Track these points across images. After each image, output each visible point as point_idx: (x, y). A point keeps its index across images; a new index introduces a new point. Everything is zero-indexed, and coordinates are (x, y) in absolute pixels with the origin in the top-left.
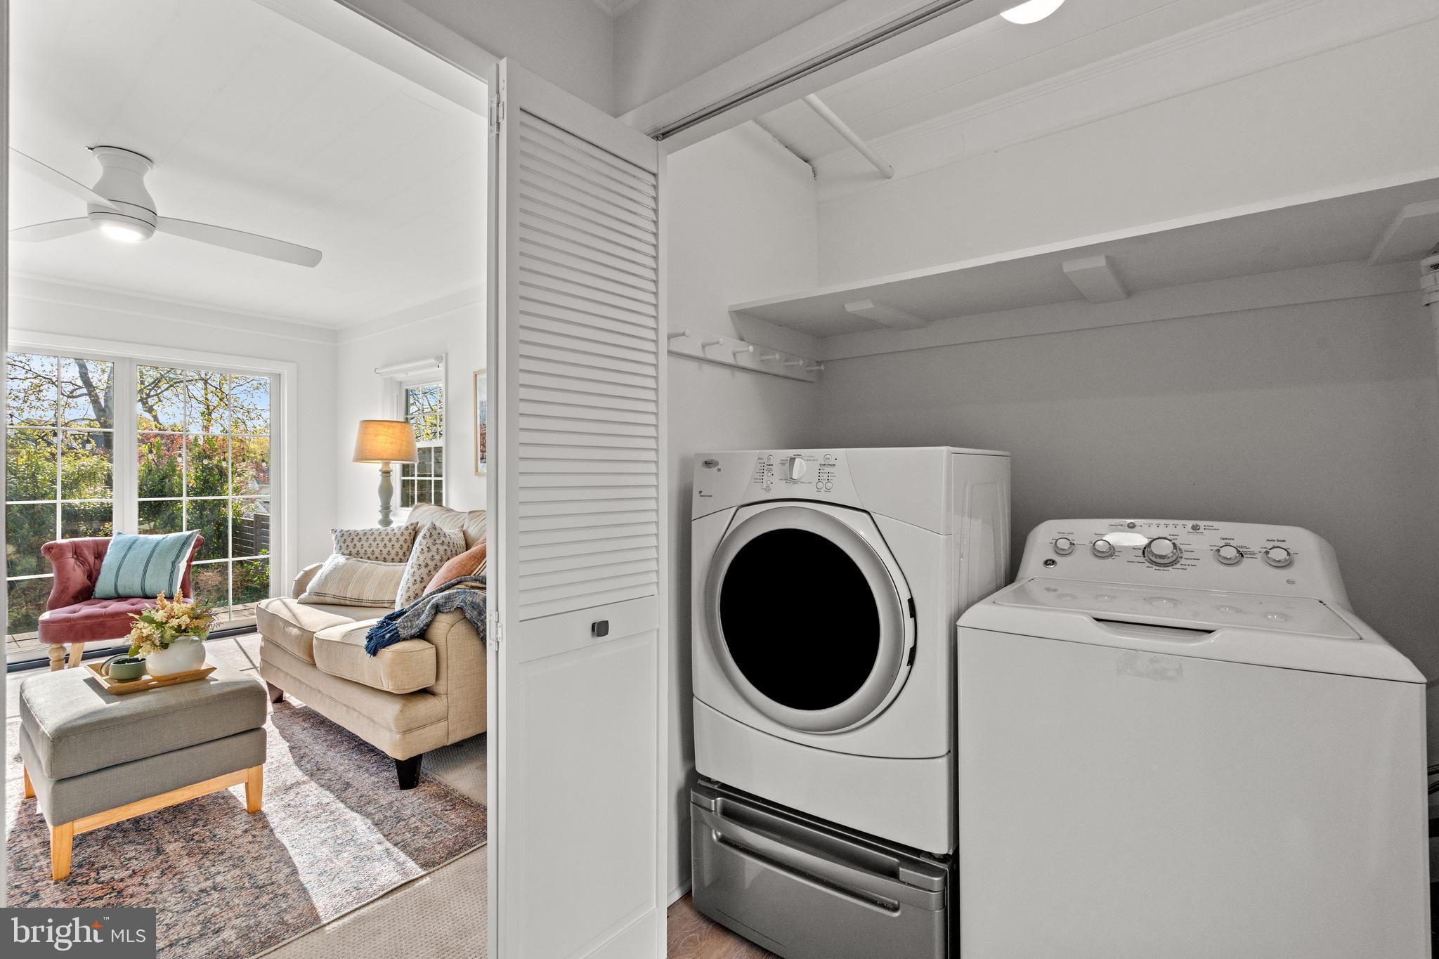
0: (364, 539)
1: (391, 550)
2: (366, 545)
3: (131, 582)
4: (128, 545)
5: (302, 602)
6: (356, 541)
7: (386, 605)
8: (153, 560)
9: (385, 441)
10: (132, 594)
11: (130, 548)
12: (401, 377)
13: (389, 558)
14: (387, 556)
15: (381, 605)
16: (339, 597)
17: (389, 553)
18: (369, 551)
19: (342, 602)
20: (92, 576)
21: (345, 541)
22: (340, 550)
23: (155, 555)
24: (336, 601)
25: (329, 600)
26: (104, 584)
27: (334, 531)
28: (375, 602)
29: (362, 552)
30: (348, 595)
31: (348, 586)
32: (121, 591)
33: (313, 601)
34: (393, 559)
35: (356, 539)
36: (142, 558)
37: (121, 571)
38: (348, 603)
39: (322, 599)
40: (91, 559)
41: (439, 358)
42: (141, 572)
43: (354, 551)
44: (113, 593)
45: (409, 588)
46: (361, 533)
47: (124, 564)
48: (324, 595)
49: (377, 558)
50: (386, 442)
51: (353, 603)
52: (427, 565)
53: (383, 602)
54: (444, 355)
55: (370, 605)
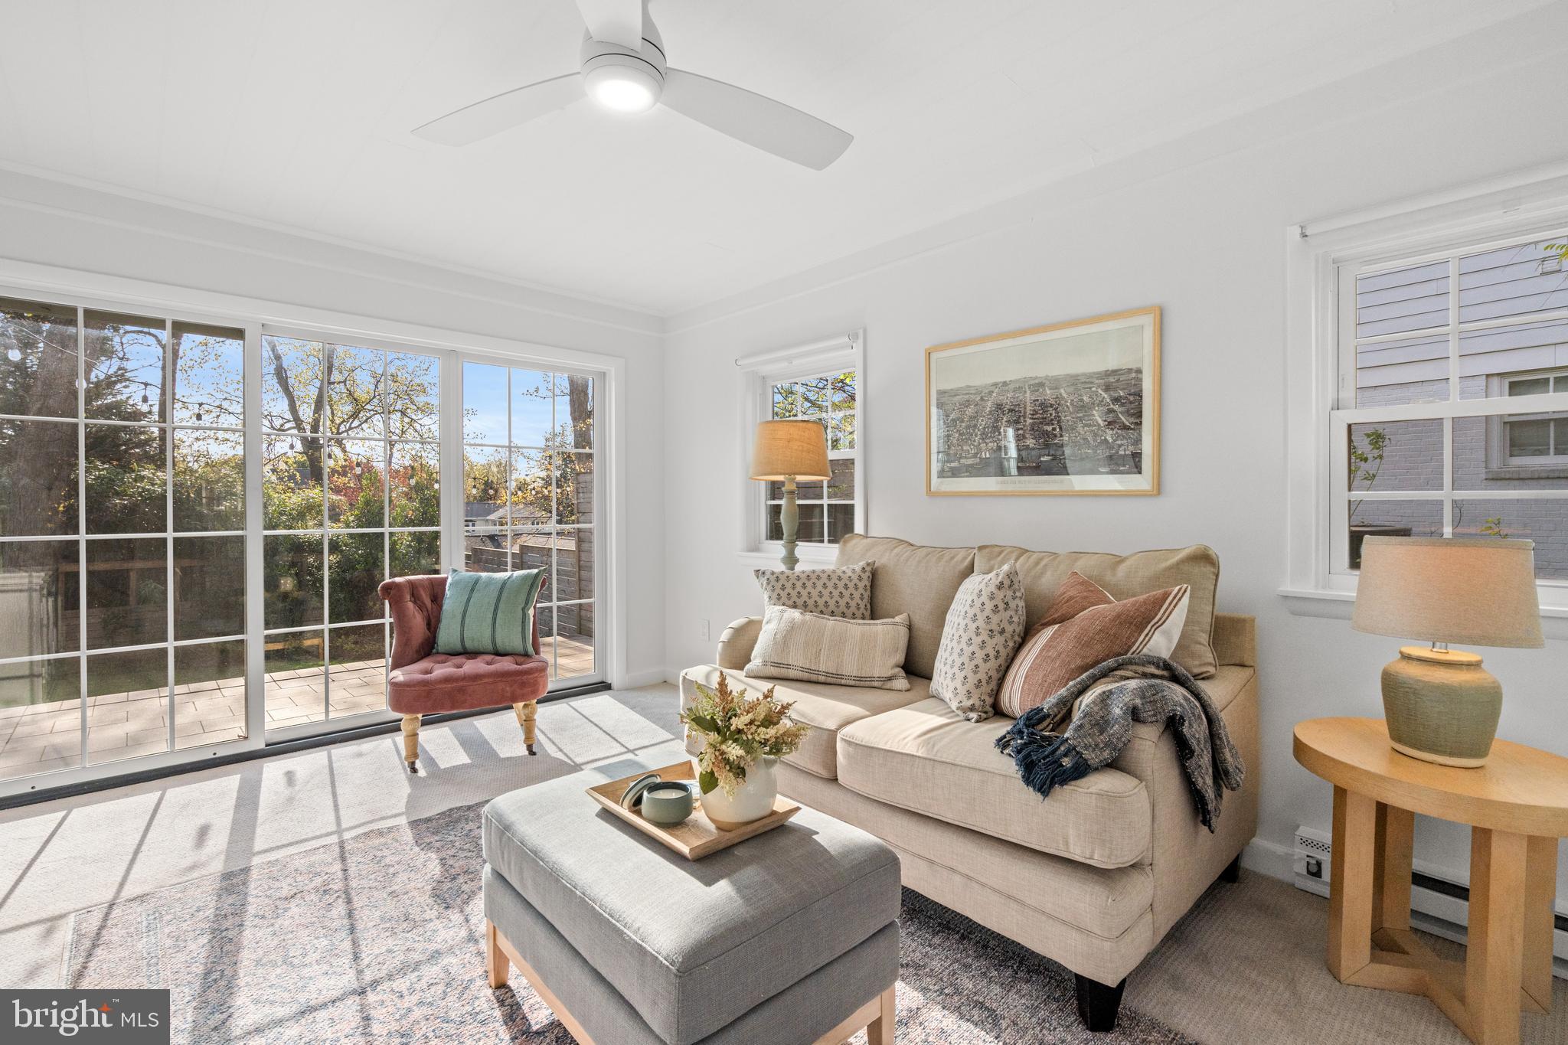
0: (809, 584)
1: (850, 601)
2: (815, 593)
3: (478, 634)
4: (471, 585)
5: (752, 675)
6: (799, 588)
7: (876, 684)
8: (502, 606)
9: (801, 448)
10: (482, 650)
11: (472, 590)
12: (767, 370)
13: (849, 613)
14: (845, 610)
15: (868, 684)
16: (809, 671)
17: (848, 606)
18: (821, 602)
19: (814, 677)
20: (433, 624)
21: (783, 588)
22: (779, 599)
23: (504, 598)
24: (806, 676)
25: (792, 673)
26: (448, 634)
27: (759, 573)
28: (860, 679)
29: (811, 602)
30: (822, 668)
31: (819, 653)
32: (469, 645)
33: (768, 674)
34: (854, 614)
35: (799, 584)
36: (489, 603)
37: (467, 620)
38: (822, 679)
39: (783, 672)
40: (428, 602)
41: (853, 336)
42: (490, 621)
43: (800, 602)
44: (458, 647)
45: (977, 666)
46: (803, 576)
47: (470, 609)
48: (788, 666)
49: (833, 612)
50: (802, 451)
51: (830, 680)
52: (1002, 632)
53: (871, 679)
54: (861, 332)
55: (853, 683)
